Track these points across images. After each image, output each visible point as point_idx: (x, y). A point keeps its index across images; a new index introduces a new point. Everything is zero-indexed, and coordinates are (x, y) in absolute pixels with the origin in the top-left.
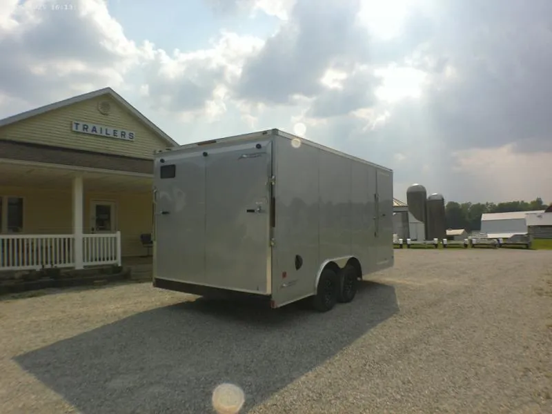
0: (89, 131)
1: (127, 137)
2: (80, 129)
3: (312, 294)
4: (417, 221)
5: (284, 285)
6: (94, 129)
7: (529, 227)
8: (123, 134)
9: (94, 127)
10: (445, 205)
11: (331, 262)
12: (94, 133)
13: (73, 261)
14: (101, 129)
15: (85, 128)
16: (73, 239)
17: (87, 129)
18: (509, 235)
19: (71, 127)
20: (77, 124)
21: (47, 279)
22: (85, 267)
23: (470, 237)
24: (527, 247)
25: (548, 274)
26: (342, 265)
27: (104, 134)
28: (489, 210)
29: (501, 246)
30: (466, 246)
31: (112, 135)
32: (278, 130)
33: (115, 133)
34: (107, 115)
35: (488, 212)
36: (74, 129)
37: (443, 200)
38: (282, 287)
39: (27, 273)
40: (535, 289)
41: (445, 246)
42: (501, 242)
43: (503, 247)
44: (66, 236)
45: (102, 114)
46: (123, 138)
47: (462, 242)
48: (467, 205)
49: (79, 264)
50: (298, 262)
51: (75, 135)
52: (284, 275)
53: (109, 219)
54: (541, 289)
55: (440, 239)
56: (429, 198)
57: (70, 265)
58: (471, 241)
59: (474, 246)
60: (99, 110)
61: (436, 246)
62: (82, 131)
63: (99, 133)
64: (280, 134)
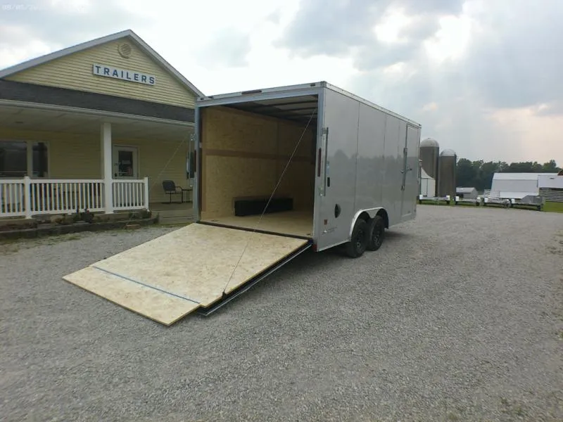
0: (111, 75)
1: (148, 82)
2: (101, 72)
3: (347, 241)
4: (429, 177)
5: (325, 231)
6: (115, 73)
7: (541, 189)
8: (144, 78)
9: (116, 71)
10: (457, 161)
11: (364, 212)
12: (115, 76)
13: (104, 206)
14: (122, 72)
15: (107, 71)
16: (103, 184)
17: (108, 72)
18: (521, 196)
19: (93, 70)
20: (98, 67)
21: (81, 223)
22: (114, 211)
23: (483, 196)
24: (539, 208)
25: (561, 235)
26: (372, 216)
27: (125, 78)
28: (501, 169)
29: (512, 206)
30: (478, 204)
31: (133, 80)
32: (326, 83)
33: (135, 77)
34: (127, 58)
35: (500, 172)
36: (95, 72)
37: (455, 156)
38: (324, 233)
39: (62, 217)
40: (549, 248)
41: (457, 204)
42: (513, 202)
43: (516, 208)
44: (96, 181)
45: (123, 56)
46: (144, 82)
47: (474, 201)
48: (479, 163)
49: (109, 209)
50: (337, 211)
51: (97, 79)
52: (326, 222)
53: (131, 165)
54: (554, 248)
55: (453, 197)
56: (442, 153)
57: (101, 210)
58: (483, 200)
59: (485, 205)
60: (119, 53)
61: (448, 203)
62: (103, 75)
63: (120, 77)
64: (328, 86)
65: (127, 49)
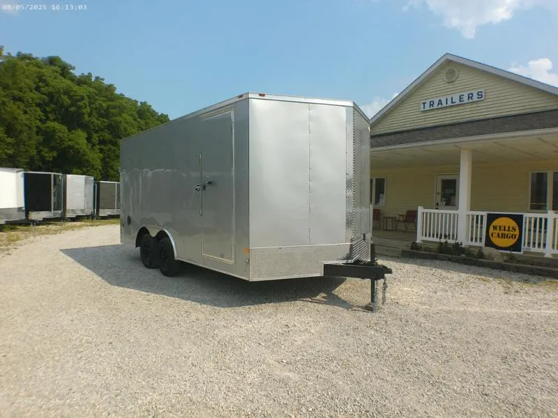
0: (436, 106)
1: (475, 98)
2: (427, 107)
6: (440, 102)
8: (470, 97)
12: (440, 106)
14: (447, 99)
15: (432, 104)
20: (424, 103)
27: (450, 104)
31: (458, 102)
33: (460, 98)
34: (453, 82)
36: (422, 109)
45: (448, 83)
46: (470, 101)
51: (423, 115)
60: (444, 81)
62: (429, 109)
63: (444, 105)
65: (451, 73)
